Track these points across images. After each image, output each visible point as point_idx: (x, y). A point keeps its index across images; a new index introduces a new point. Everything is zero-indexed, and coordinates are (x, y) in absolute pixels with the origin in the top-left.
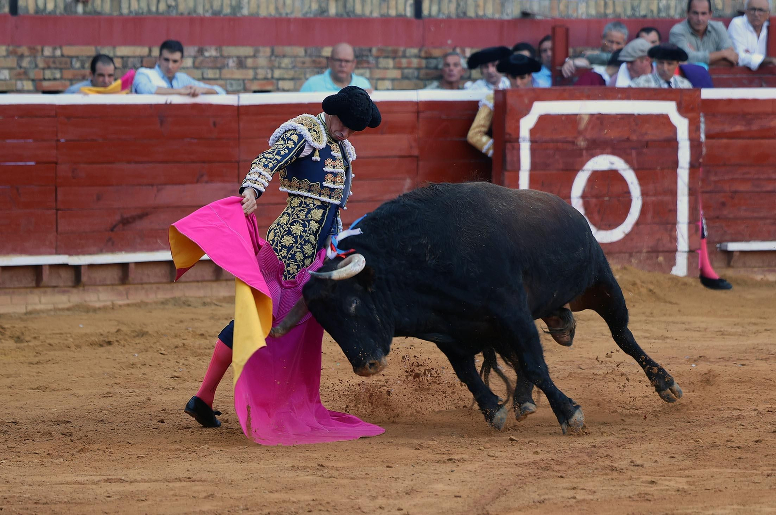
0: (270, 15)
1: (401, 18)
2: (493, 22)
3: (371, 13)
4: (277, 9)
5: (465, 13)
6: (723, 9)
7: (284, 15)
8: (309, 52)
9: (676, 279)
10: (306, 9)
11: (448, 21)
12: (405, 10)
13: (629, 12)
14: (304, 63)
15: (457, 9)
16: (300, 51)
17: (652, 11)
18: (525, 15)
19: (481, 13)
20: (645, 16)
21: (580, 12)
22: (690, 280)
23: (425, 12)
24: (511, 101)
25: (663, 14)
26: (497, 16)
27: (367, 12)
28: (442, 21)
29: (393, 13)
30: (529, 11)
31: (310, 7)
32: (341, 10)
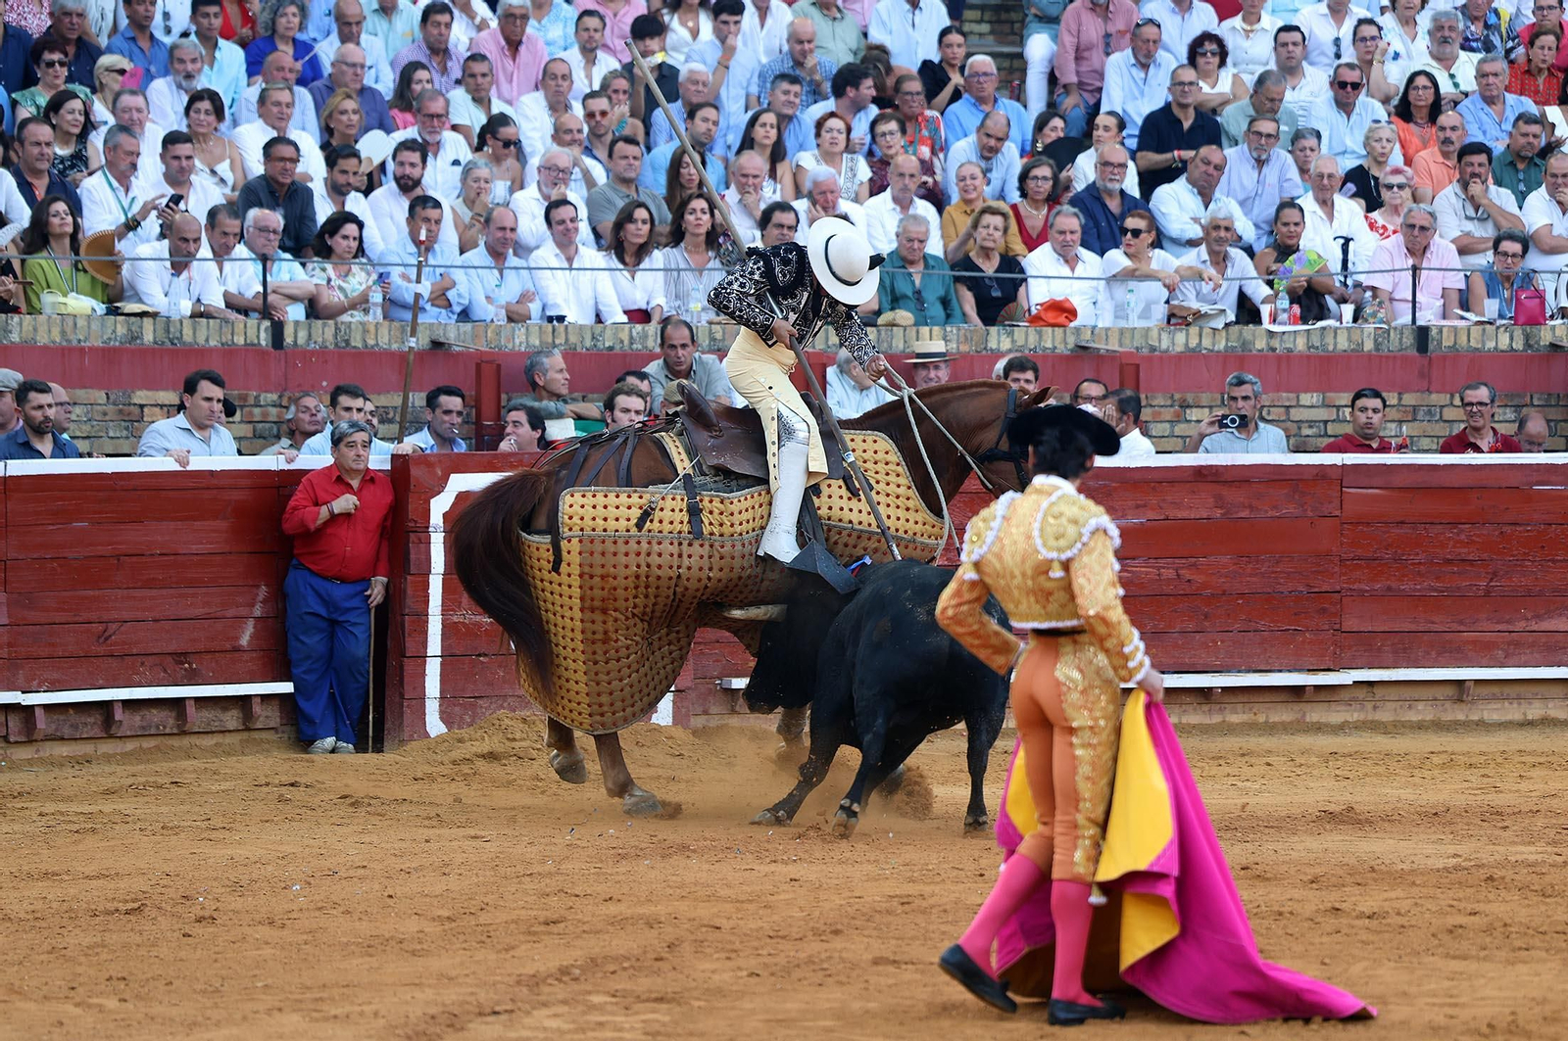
0: (54, 342)
1: (251, 348)
2: (389, 355)
3: (207, 340)
4: (63, 333)
5: (347, 342)
6: (724, 340)
7: (75, 343)
8: (112, 397)
9: (658, 729)
10: (108, 333)
11: (322, 353)
12: (258, 337)
13: (588, 343)
14: (105, 414)
15: (335, 336)
16: (100, 396)
17: (622, 342)
18: (436, 344)
19: (371, 342)
20: (611, 348)
21: (517, 341)
22: (679, 733)
23: (289, 340)
24: (416, 472)
25: (637, 346)
26: (395, 346)
27: (201, 340)
28: (313, 353)
29: (240, 340)
30: (442, 340)
31: (114, 331)
32: (161, 334)
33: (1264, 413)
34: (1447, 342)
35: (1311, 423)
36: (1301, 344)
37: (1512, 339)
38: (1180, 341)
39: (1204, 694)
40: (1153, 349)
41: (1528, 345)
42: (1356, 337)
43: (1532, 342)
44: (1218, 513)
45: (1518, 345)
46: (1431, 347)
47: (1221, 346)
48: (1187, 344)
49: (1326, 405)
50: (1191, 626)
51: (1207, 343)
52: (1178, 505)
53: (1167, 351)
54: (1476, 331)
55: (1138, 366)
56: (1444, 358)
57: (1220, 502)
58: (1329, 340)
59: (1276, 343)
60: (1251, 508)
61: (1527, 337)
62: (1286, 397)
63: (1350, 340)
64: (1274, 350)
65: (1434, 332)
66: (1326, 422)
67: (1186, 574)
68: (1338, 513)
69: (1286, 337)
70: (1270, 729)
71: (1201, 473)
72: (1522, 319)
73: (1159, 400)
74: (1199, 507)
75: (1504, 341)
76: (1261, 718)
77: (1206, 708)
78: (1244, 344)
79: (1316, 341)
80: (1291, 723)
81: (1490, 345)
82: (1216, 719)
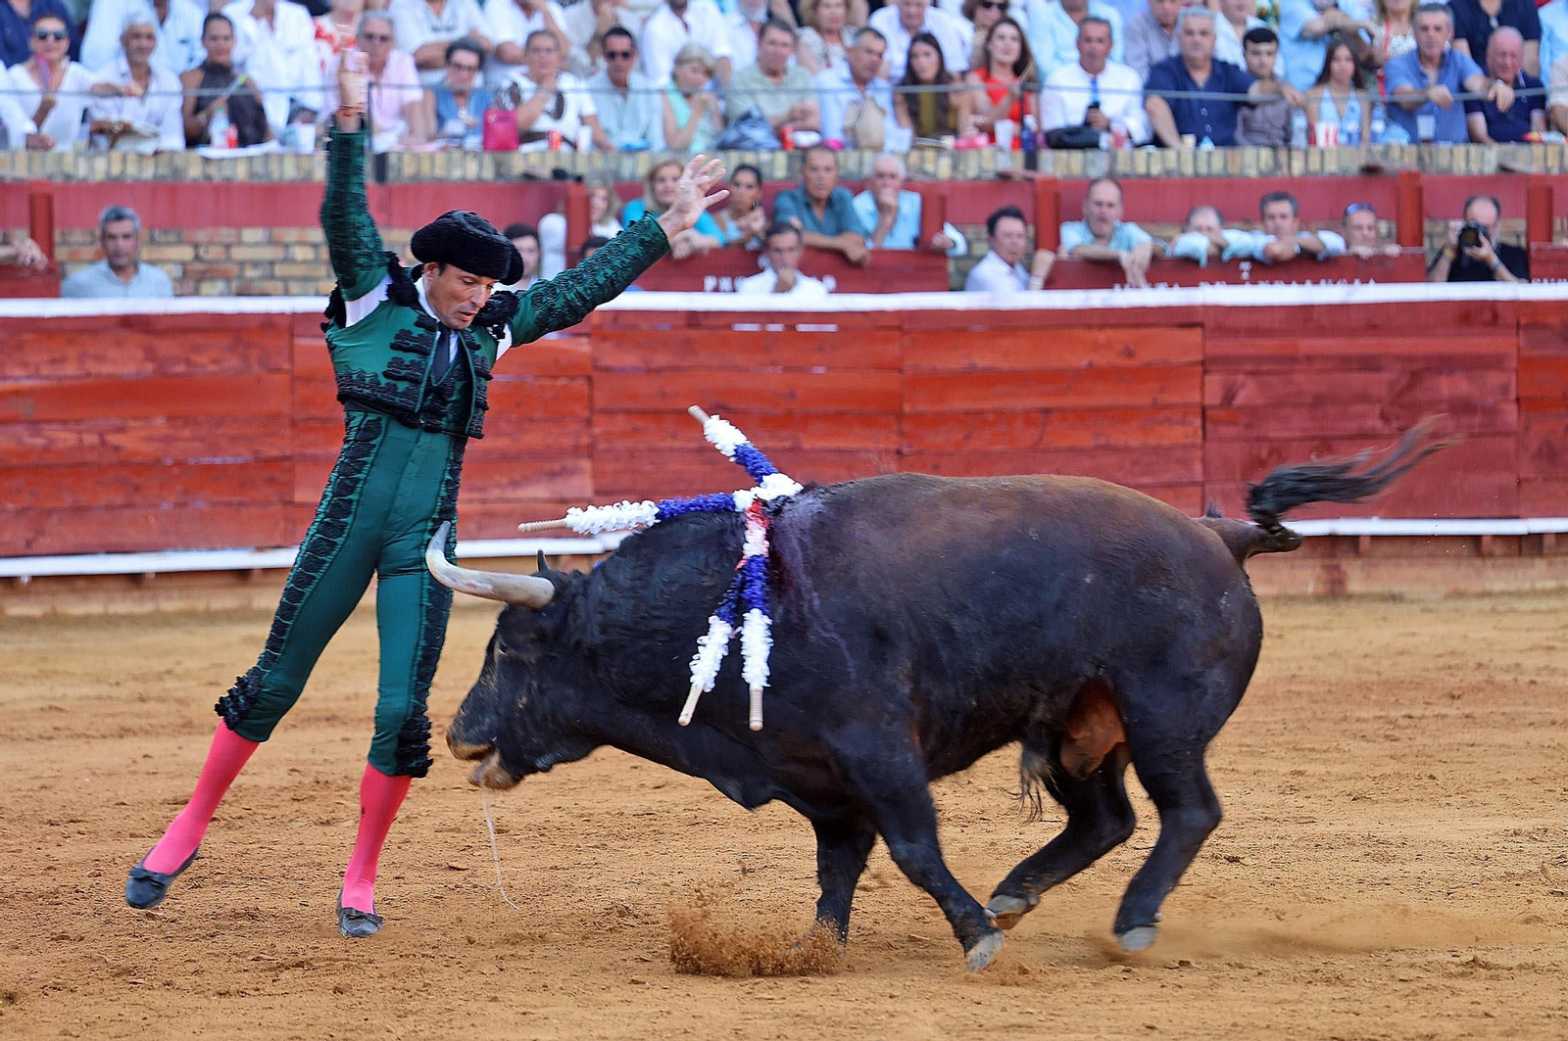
33: (202, 252)
34: (409, 170)
35: (256, 264)
36: (241, 173)
37: (481, 166)
38: (100, 167)
39: (135, 579)
40: (68, 177)
41: (499, 175)
42: (305, 164)
43: (503, 170)
44: (149, 368)
45: (488, 174)
46: (391, 175)
47: (149, 172)
48: (108, 173)
49: (272, 242)
50: (119, 500)
51: (132, 170)
52: (100, 358)
53: (84, 180)
54: (440, 159)
55: (49, 199)
56: (405, 189)
57: (150, 354)
58: (274, 167)
59: (212, 171)
60: (188, 362)
61: (498, 165)
62: (226, 234)
63: (298, 167)
64: (208, 178)
65: (393, 160)
66: (272, 263)
67: (114, 439)
68: (286, 366)
69: (224, 163)
70: (211, 618)
71: (128, 322)
72: (492, 144)
73: (78, 236)
74: (125, 363)
75: (471, 170)
76: (201, 605)
77: (136, 594)
78: (177, 172)
79: (259, 168)
80: (236, 611)
81: (457, 174)
82: (148, 607)
